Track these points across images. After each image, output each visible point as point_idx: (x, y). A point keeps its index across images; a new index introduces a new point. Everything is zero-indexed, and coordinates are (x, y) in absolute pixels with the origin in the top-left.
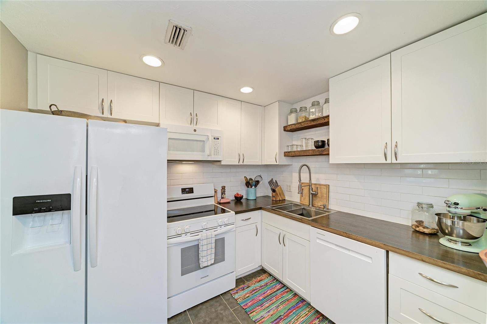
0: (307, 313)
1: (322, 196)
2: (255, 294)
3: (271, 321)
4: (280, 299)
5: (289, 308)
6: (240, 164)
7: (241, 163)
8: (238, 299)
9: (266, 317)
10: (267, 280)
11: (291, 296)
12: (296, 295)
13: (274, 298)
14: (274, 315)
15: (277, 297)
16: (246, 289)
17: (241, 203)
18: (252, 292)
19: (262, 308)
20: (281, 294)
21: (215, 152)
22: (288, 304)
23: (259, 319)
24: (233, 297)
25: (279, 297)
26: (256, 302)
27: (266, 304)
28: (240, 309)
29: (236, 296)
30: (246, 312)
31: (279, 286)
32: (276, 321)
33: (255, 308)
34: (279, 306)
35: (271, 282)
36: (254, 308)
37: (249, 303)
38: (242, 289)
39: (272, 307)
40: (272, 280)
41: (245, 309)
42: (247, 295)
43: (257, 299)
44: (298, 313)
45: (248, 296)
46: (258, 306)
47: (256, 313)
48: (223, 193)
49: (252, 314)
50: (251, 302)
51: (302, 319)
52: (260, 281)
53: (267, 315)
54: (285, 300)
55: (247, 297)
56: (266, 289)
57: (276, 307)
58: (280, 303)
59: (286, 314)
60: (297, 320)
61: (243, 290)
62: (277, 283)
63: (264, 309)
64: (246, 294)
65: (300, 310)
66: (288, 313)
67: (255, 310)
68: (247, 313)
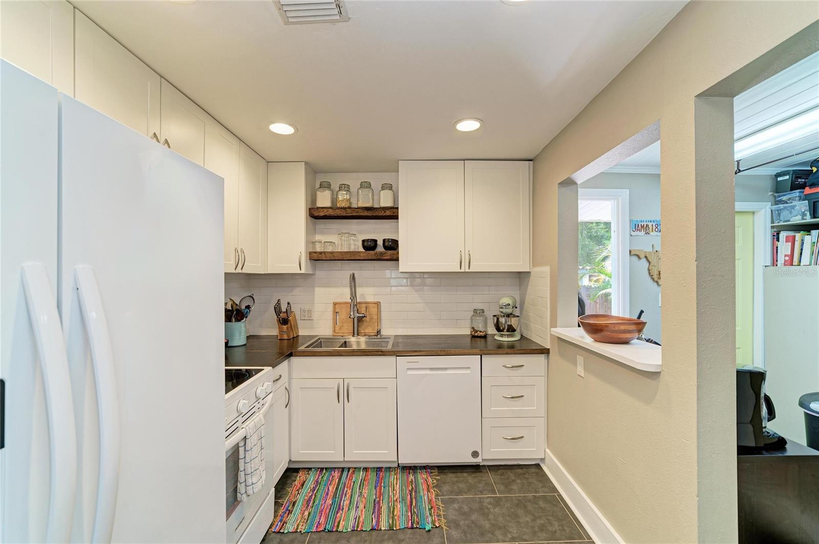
0: (395, 477)
1: (371, 319)
2: (315, 504)
3: (371, 513)
4: (353, 485)
5: (374, 486)
8: (297, 529)
9: (361, 514)
10: (312, 478)
11: (363, 474)
12: (366, 469)
13: (346, 489)
14: (367, 506)
15: (349, 485)
16: (293, 508)
18: (308, 505)
19: (344, 510)
20: (349, 479)
22: (368, 483)
23: (355, 522)
24: (286, 531)
25: (351, 484)
26: (328, 511)
27: (344, 503)
28: (314, 536)
29: (290, 527)
30: (329, 531)
31: (336, 474)
32: (377, 508)
33: (336, 517)
34: (361, 493)
35: (319, 476)
36: (334, 518)
37: (320, 519)
38: (286, 513)
39: (356, 499)
40: (318, 472)
41: (325, 529)
42: (306, 513)
43: (326, 507)
44: (389, 484)
45: (309, 514)
46: (337, 513)
47: (343, 521)
49: (340, 525)
50: (321, 516)
51: (398, 485)
52: (303, 485)
53: (359, 513)
54: (361, 481)
55: (309, 516)
56: (324, 488)
57: (358, 496)
58: (360, 489)
59: (378, 494)
60: (394, 490)
61: (290, 512)
62: (331, 472)
63: (349, 509)
64: (303, 514)
65: (387, 480)
66: (378, 491)
67: (338, 520)
68: (333, 531)
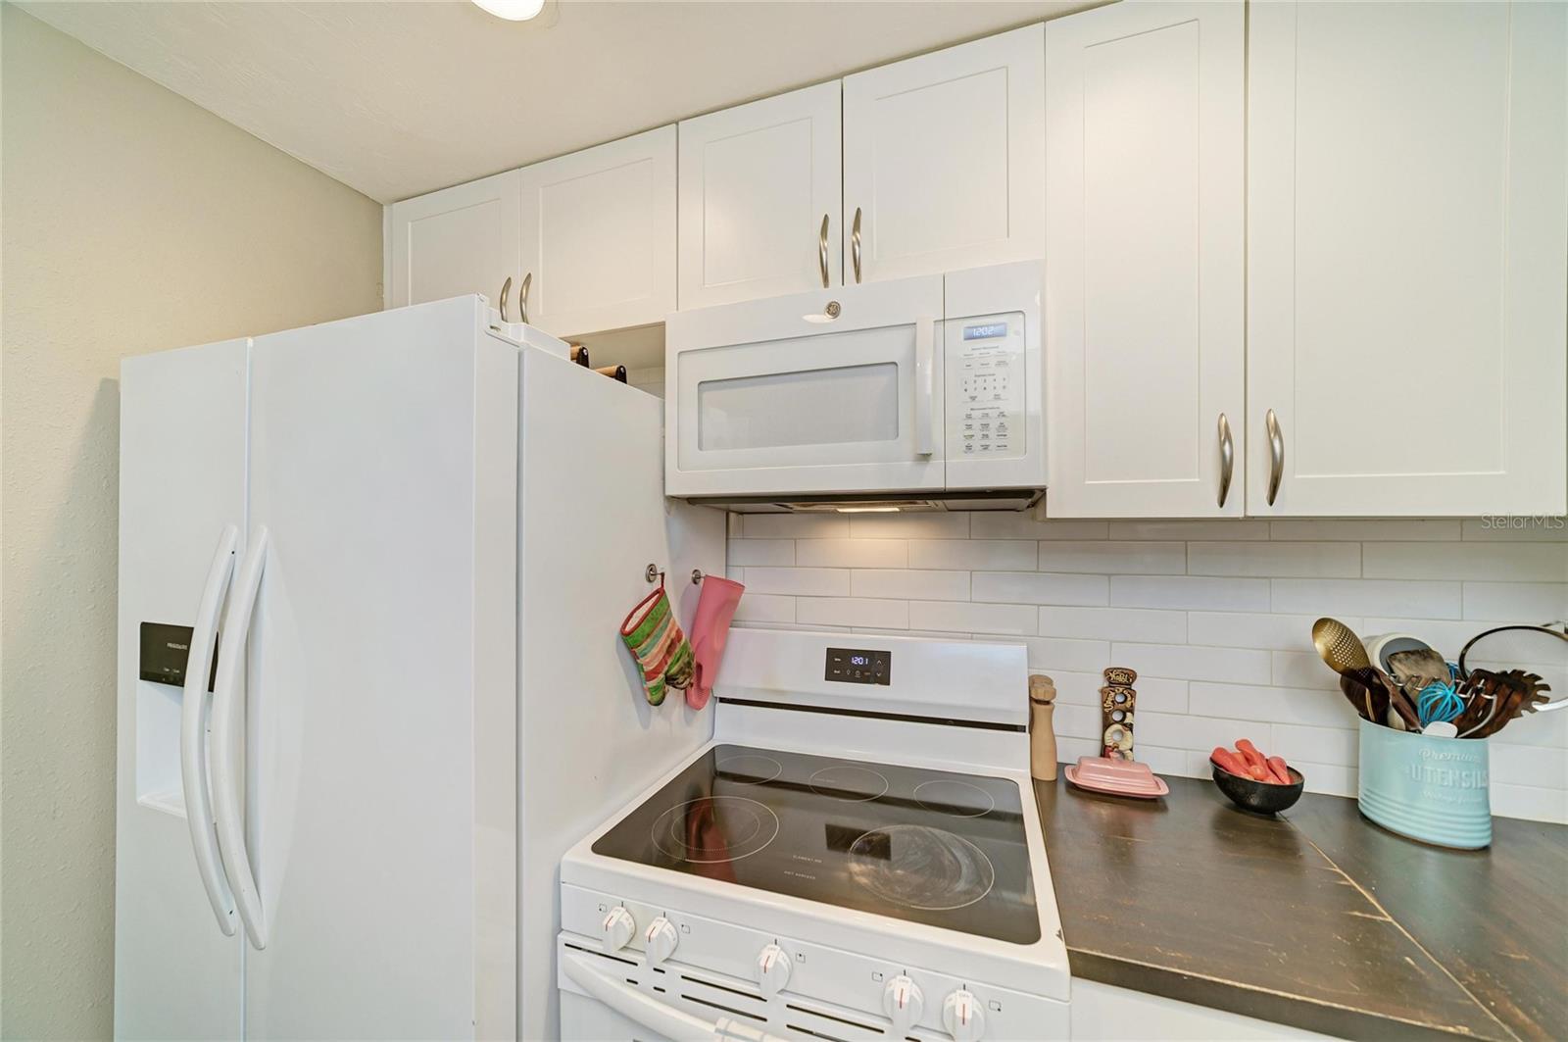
6: (1234, 509)
7: (1250, 500)
17: (1284, 845)
21: (976, 425)
48: (1117, 717)
